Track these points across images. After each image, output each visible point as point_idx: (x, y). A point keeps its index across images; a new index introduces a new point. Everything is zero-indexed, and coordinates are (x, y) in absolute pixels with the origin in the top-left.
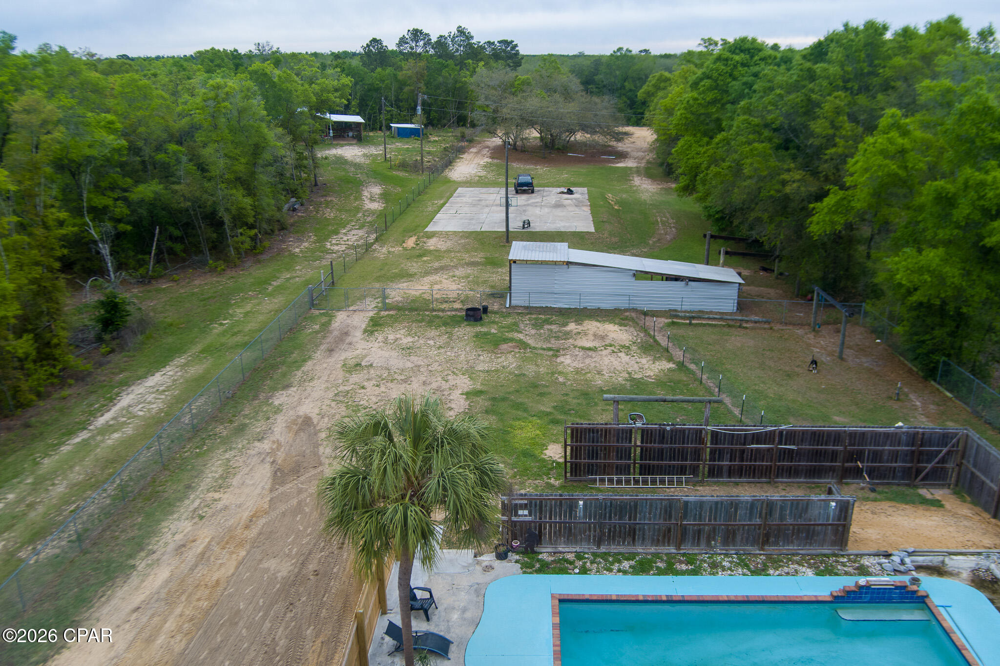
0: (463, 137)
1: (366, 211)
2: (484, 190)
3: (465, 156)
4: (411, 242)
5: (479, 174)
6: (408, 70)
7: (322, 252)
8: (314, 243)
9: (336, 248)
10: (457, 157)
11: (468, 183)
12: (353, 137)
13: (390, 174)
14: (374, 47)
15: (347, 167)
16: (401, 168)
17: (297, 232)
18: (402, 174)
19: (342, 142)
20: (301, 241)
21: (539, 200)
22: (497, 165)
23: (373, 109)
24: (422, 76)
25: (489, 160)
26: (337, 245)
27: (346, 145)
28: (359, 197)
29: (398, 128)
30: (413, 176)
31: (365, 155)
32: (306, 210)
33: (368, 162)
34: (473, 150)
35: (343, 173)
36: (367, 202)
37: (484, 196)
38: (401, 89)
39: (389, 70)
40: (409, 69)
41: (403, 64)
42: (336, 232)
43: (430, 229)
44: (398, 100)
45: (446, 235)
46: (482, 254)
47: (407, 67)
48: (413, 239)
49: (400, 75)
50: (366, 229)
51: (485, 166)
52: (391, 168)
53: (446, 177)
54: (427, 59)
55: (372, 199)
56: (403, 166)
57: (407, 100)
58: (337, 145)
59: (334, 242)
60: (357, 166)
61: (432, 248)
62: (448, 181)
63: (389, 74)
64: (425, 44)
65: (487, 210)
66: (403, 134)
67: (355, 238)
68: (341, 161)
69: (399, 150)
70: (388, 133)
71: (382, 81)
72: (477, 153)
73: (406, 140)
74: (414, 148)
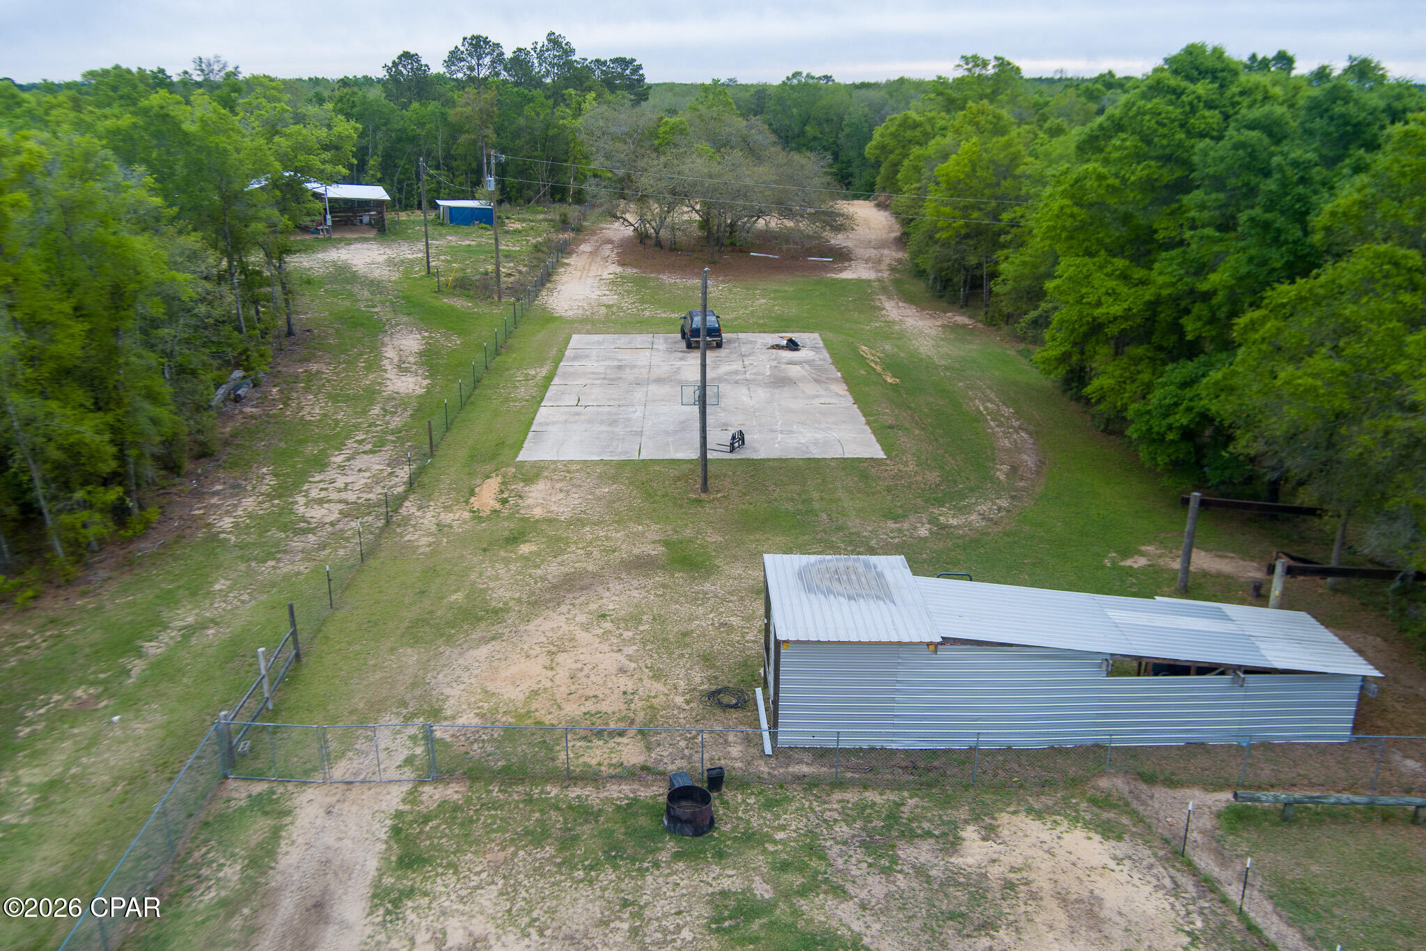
0: (564, 224)
1: (390, 398)
2: (623, 340)
3: (572, 260)
4: (487, 495)
5: (605, 300)
6: (465, 106)
7: (284, 528)
8: (270, 497)
9: (317, 513)
10: (558, 263)
11: (590, 323)
12: (370, 224)
13: (435, 303)
14: (404, 66)
15: (356, 289)
16: (458, 291)
17: (234, 465)
18: (460, 303)
19: (349, 236)
20: (237, 490)
21: (737, 366)
22: (634, 280)
23: (405, 172)
24: (490, 116)
25: (619, 269)
26: (321, 502)
27: (357, 240)
28: (375, 365)
29: (451, 208)
30: (482, 308)
31: (390, 262)
32: (263, 400)
33: (395, 276)
34: (586, 247)
35: (347, 303)
36: (391, 374)
37: (626, 356)
38: (455, 138)
39: (433, 106)
40: (467, 104)
41: (455, 95)
42: (320, 463)
43: (528, 454)
44: (448, 156)
45: (565, 472)
46: (654, 531)
47: (463, 101)
48: (493, 484)
49: (453, 115)
50: (387, 452)
51: (613, 283)
52: (439, 291)
53: (544, 309)
54: (498, 87)
55: (402, 369)
56: (462, 286)
57: (464, 157)
58: (340, 240)
59: (314, 493)
60: (375, 286)
61: (538, 512)
62: (549, 318)
63: (434, 113)
64: (493, 62)
65: (639, 394)
66: (460, 218)
67: (362, 480)
68: (344, 276)
69: (454, 251)
70: (432, 215)
71: (421, 125)
72: (594, 254)
73: (466, 229)
74: (479, 245)
